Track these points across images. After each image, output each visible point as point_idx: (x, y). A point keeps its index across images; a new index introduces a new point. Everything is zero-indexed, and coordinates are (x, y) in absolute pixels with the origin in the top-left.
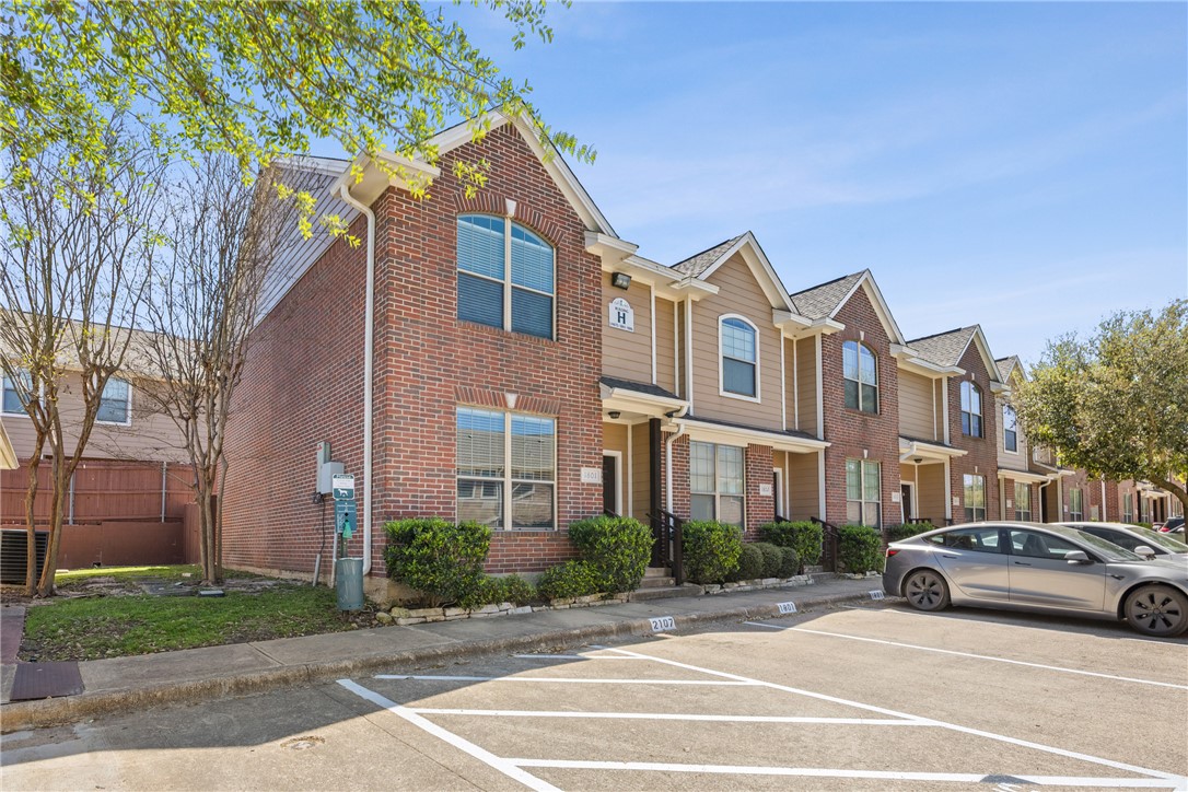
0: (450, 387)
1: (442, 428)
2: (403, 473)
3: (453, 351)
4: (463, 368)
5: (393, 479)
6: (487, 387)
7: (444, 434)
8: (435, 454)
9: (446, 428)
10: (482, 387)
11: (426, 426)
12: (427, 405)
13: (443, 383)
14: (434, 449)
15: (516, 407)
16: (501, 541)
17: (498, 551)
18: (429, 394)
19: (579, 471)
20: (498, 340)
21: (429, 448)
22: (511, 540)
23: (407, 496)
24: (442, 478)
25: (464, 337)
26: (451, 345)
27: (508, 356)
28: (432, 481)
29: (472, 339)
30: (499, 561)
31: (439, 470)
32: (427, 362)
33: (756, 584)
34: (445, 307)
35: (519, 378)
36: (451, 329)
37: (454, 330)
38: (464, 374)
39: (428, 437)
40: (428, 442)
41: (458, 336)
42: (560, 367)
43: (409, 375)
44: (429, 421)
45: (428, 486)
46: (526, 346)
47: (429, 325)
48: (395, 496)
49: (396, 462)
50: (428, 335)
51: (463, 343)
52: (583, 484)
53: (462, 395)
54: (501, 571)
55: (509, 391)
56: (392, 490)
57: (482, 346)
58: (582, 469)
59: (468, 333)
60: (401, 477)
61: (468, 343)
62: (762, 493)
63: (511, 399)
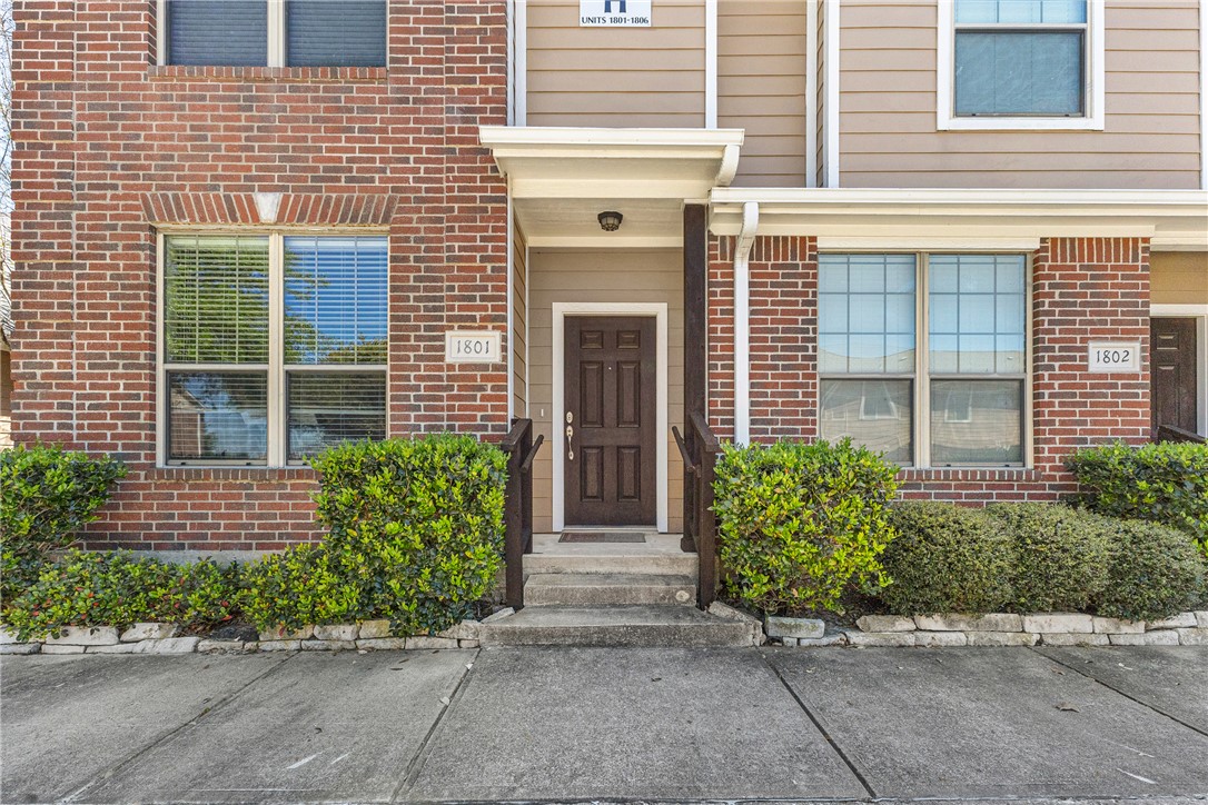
0: (135, 198)
1: (119, 277)
2: (41, 366)
3: (143, 128)
4: (164, 158)
5: (23, 376)
6: (215, 188)
7: (124, 287)
8: (105, 327)
9: (127, 277)
10: (205, 188)
11: (88, 277)
12: (90, 237)
13: (120, 192)
14: (104, 316)
15: (280, 219)
16: (250, 487)
17: (240, 506)
18: (92, 217)
19: (442, 338)
20: (240, 89)
21: (94, 316)
22: (270, 486)
23: (50, 406)
24: (120, 371)
25: (165, 98)
26: (136, 117)
27: (262, 119)
28: (101, 377)
29: (183, 98)
30: (243, 526)
31: (113, 356)
32: (88, 157)
33: (994, 627)
34: (124, 47)
35: (290, 159)
36: (138, 87)
37: (144, 87)
38: (164, 168)
39: (92, 296)
40: (91, 306)
41: (153, 98)
42: (390, 121)
43: (51, 185)
44: (93, 267)
45: (93, 386)
46: (307, 89)
47: (92, 87)
48: (27, 406)
49: (27, 345)
50: (91, 107)
51: (162, 108)
52: (451, 367)
53: (159, 209)
54: (248, 547)
55: (263, 189)
56: (22, 396)
57: (204, 108)
58: (448, 333)
59: (173, 88)
60: (39, 372)
61: (173, 108)
62: (1095, 366)
63: (267, 205)
